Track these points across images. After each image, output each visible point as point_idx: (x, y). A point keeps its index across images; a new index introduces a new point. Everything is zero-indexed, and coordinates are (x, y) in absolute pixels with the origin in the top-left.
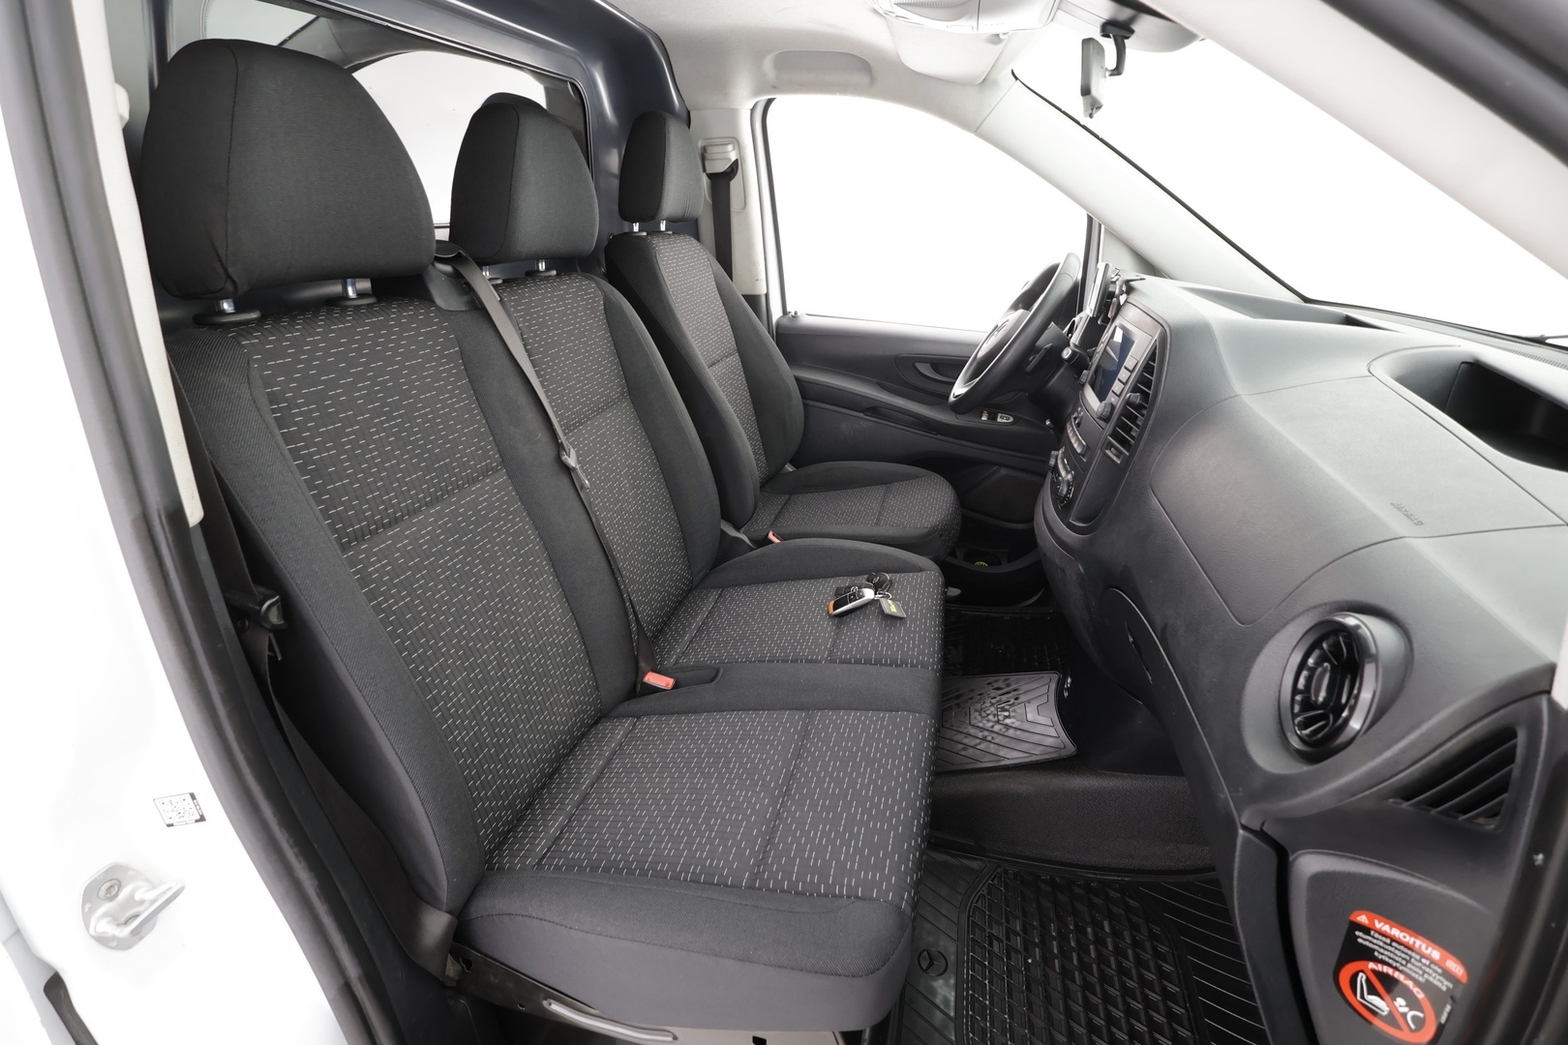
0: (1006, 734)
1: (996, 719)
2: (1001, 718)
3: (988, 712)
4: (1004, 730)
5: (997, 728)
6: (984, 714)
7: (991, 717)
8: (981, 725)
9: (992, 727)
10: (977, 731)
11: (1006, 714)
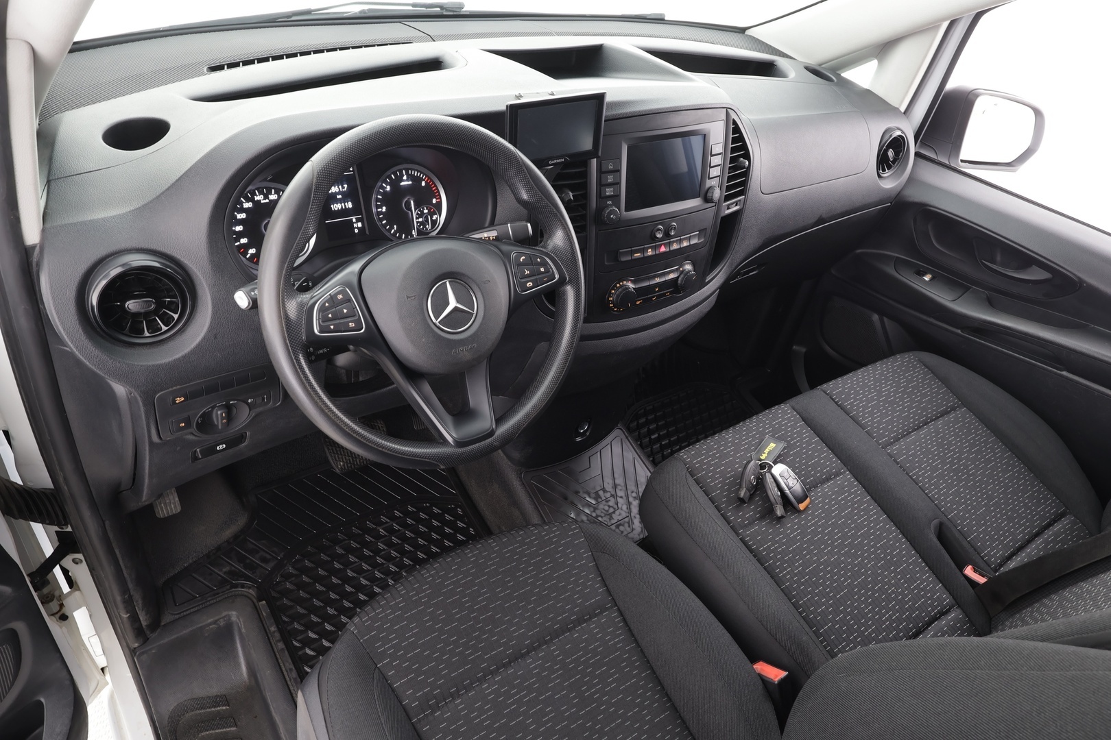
0: (623, 484)
1: (612, 499)
2: (608, 495)
3: (607, 508)
4: (619, 487)
5: (620, 493)
6: (611, 510)
7: (611, 503)
8: (625, 507)
9: (621, 497)
10: (632, 507)
11: (601, 493)
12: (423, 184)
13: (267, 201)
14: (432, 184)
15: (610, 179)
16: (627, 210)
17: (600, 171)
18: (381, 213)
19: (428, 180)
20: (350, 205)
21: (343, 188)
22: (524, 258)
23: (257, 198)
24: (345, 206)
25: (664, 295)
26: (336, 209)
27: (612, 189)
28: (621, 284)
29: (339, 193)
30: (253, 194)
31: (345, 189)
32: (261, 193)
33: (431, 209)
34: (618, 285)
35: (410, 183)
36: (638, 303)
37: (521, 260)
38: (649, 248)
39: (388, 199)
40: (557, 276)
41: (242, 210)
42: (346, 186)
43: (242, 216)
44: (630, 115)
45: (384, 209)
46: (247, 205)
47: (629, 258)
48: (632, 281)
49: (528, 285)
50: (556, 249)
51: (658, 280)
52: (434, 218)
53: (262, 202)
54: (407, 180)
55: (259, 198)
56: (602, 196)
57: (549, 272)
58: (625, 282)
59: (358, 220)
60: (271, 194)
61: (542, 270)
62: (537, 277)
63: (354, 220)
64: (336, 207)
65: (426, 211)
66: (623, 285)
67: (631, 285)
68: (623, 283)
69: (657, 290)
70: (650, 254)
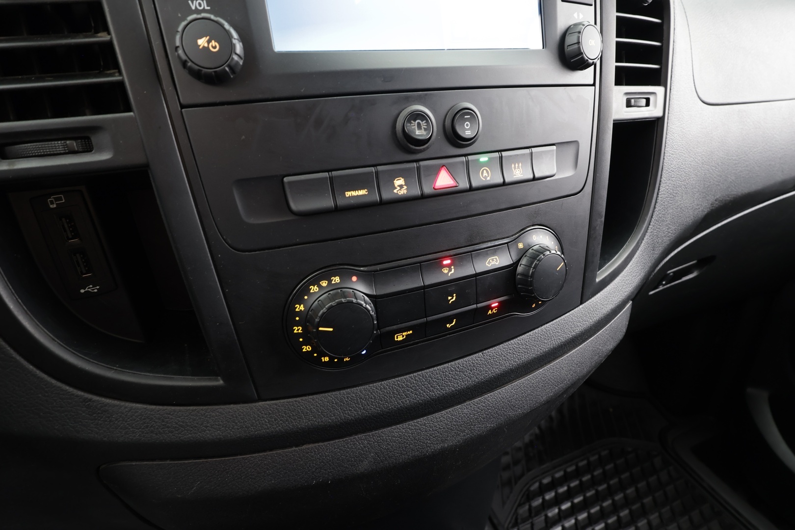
28: (323, 284)
34: (315, 289)
47: (326, 202)
58: (335, 279)
66: (332, 289)
67: (359, 288)
68: (330, 281)
69: (452, 299)
70: (403, 192)
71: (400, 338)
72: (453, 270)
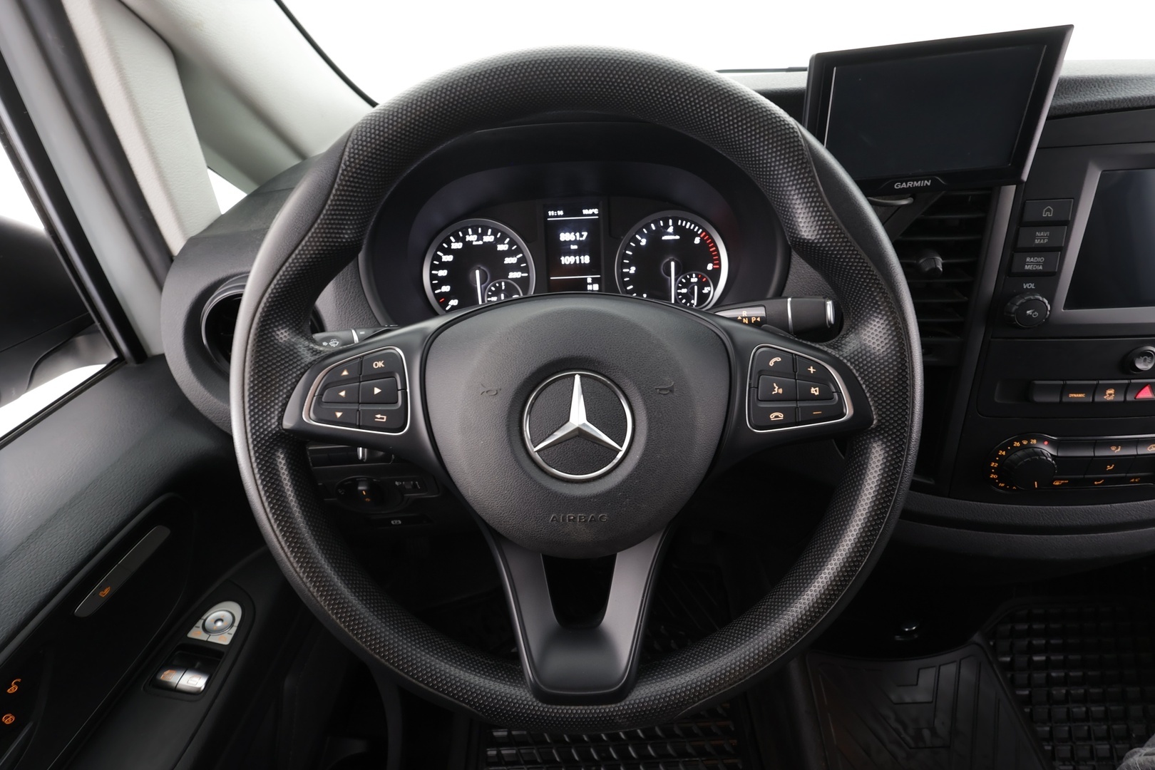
12: (697, 240)
13: (481, 243)
14: (710, 243)
15: (1041, 238)
16: (1069, 305)
17: (1019, 220)
18: (628, 274)
19: (705, 236)
20: (586, 259)
21: (581, 236)
22: (778, 359)
23: (468, 238)
24: (580, 260)
25: (1126, 480)
26: (567, 263)
27: (1041, 260)
28: (1025, 442)
29: (575, 242)
30: (466, 233)
31: (584, 238)
32: (475, 232)
33: (703, 277)
34: (1017, 444)
35: (678, 237)
36: (1057, 483)
37: (771, 363)
38: (1110, 387)
39: (640, 257)
40: (849, 411)
41: (448, 251)
42: (585, 234)
43: (448, 258)
44: (1125, 105)
45: (633, 270)
46: (457, 246)
47: (1055, 399)
48: (1052, 443)
49: (772, 416)
50: (862, 357)
51: (1117, 451)
52: (706, 290)
53: (474, 243)
54: (675, 233)
55: (472, 238)
56: (1015, 270)
57: (832, 398)
58: (1034, 442)
59: (594, 281)
60: (487, 235)
61: (815, 391)
62: (800, 404)
63: (589, 280)
64: (567, 260)
65: (694, 280)
66: (1029, 446)
67: (1047, 450)
68: (1029, 441)
69: (1109, 468)
70: (1111, 398)
71: (1057, 484)
72: (1119, 449)
